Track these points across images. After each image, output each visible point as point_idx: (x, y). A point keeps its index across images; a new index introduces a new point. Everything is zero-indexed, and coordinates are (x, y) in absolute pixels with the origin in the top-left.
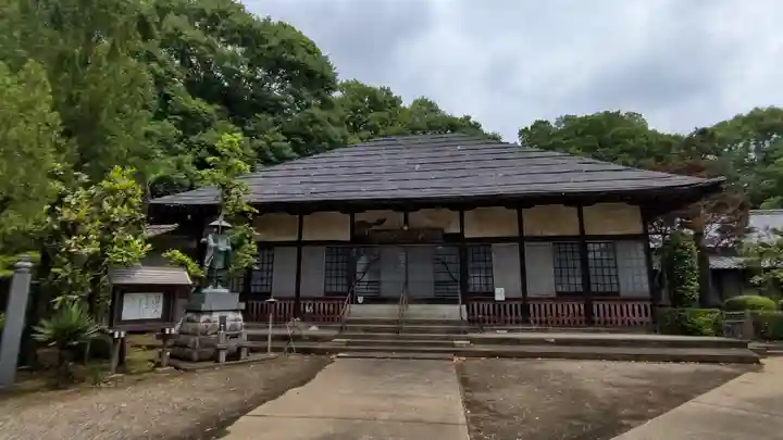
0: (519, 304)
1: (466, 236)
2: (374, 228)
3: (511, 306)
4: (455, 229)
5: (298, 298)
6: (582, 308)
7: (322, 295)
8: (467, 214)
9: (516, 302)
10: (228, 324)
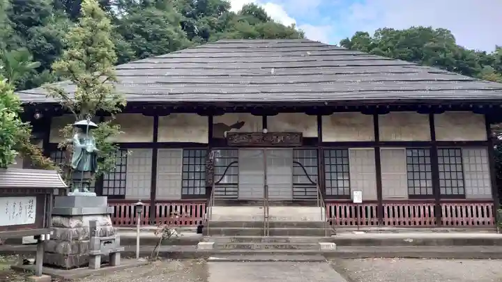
0: (374, 206)
1: (324, 140)
2: (233, 130)
3: (366, 208)
4: (313, 134)
5: (153, 200)
6: (432, 209)
7: (179, 198)
8: (325, 118)
9: (371, 205)
10: (98, 229)
